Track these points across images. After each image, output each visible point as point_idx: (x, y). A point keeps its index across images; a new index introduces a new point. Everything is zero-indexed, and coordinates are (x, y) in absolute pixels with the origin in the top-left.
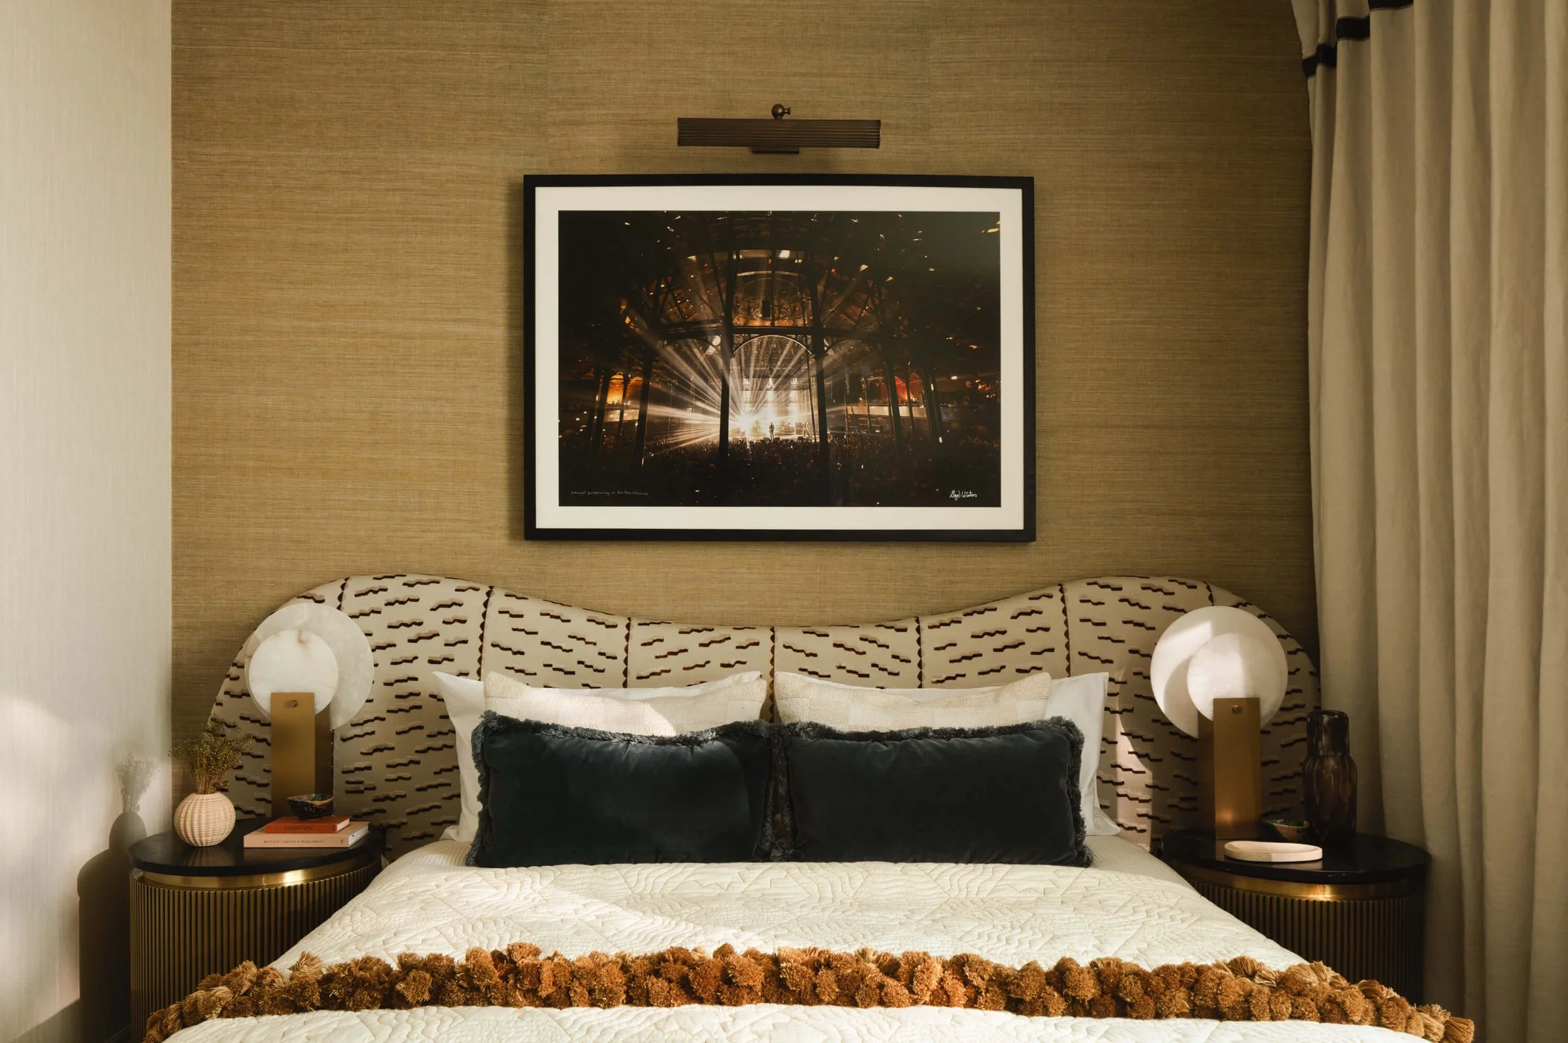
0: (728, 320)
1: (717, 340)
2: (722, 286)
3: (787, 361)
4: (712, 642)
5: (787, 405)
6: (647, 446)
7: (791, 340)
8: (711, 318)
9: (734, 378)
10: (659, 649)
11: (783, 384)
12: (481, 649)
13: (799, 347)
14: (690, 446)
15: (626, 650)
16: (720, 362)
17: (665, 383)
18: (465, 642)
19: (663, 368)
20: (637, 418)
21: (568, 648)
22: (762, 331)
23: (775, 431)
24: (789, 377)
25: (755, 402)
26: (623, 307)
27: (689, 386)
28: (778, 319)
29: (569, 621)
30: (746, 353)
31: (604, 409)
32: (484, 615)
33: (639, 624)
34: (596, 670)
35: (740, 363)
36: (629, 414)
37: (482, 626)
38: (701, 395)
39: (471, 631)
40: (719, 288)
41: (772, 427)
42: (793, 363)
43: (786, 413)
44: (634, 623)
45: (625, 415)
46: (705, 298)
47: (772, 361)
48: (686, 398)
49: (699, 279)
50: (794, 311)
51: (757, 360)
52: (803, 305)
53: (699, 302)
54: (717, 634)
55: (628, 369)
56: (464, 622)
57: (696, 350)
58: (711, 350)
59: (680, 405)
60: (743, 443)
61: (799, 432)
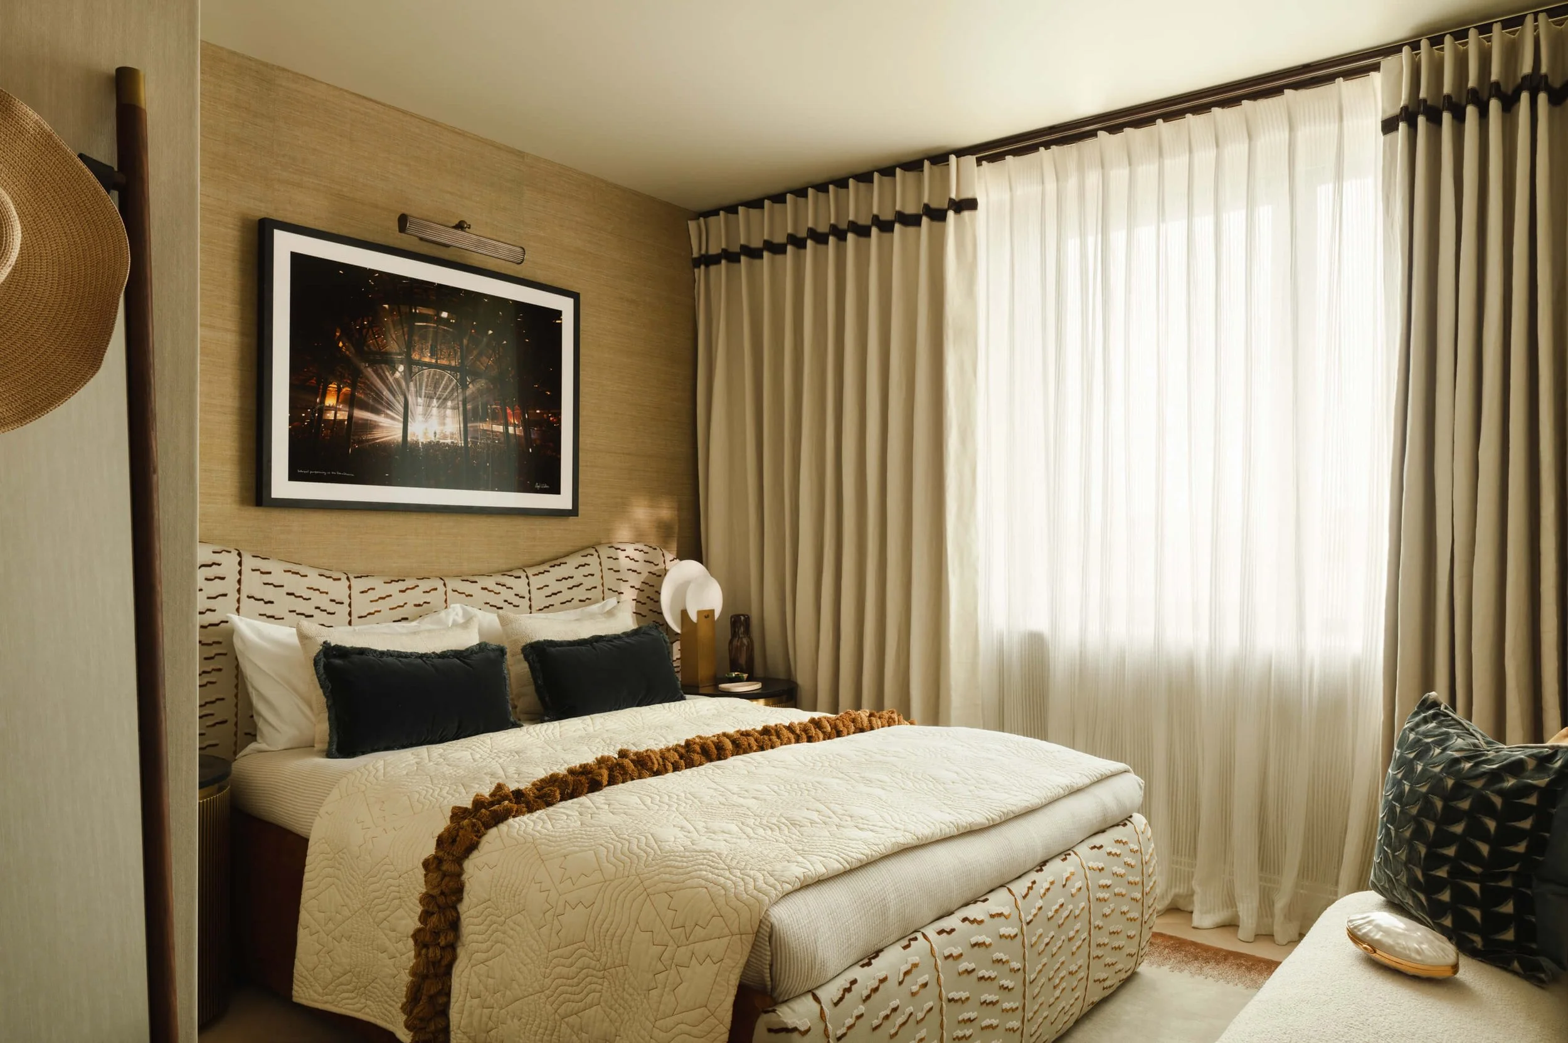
0: (409, 355)
1: (401, 368)
2: (406, 329)
3: (445, 388)
4: (408, 589)
5: (444, 419)
6: (354, 440)
7: (447, 375)
8: (398, 351)
9: (412, 396)
11: (442, 405)
12: (238, 601)
13: (452, 380)
14: (382, 442)
15: (350, 597)
16: (403, 384)
17: (366, 394)
18: (225, 595)
19: (364, 383)
20: (346, 418)
21: (307, 597)
22: (429, 365)
23: (437, 436)
24: (446, 399)
25: (425, 415)
26: (338, 334)
27: (382, 399)
28: (440, 358)
29: (306, 576)
30: (420, 379)
31: (323, 410)
32: (240, 572)
33: (355, 577)
34: (329, 613)
35: (416, 385)
36: (341, 415)
37: (239, 581)
38: (390, 406)
39: (230, 586)
40: (403, 331)
41: (435, 433)
42: (448, 391)
43: (444, 424)
44: (351, 577)
45: (338, 415)
46: (394, 336)
47: (436, 387)
48: (380, 407)
49: (390, 322)
50: (449, 355)
51: (427, 386)
52: (456, 354)
53: (390, 339)
54: (409, 583)
55: (341, 380)
56: (223, 578)
57: (387, 373)
58: (397, 375)
59: (376, 411)
60: (417, 443)
61: (451, 438)
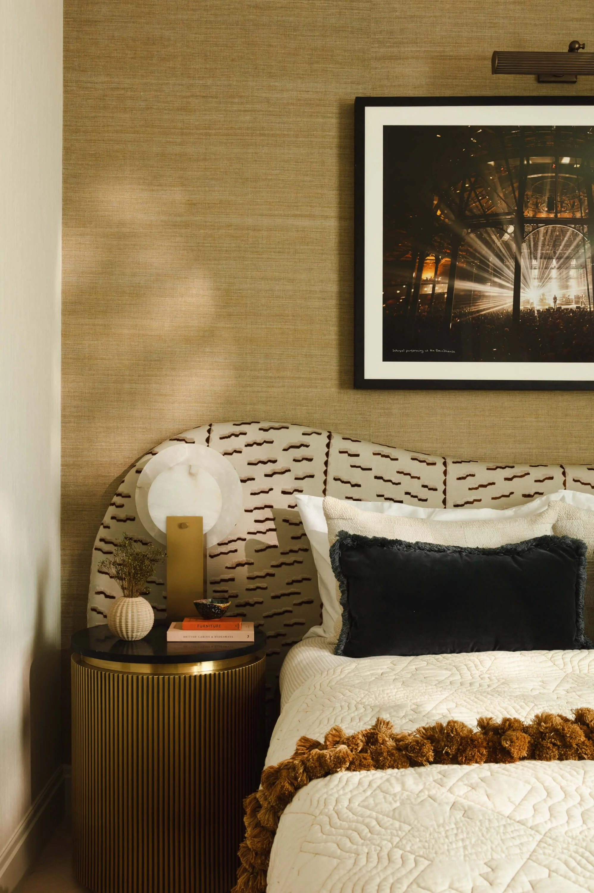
0: (520, 212)
1: (511, 229)
2: (516, 185)
3: (567, 246)
4: (515, 477)
5: (567, 281)
6: (454, 313)
7: (570, 229)
8: (507, 211)
9: (525, 258)
10: (471, 482)
11: (564, 265)
12: (325, 482)
13: (577, 235)
14: (489, 313)
15: (445, 483)
16: (514, 246)
17: (468, 263)
18: (312, 476)
19: (467, 251)
20: (446, 291)
21: (397, 482)
22: (547, 222)
23: (558, 302)
24: (569, 258)
25: (541, 279)
26: (435, 202)
27: (488, 266)
28: (561, 212)
29: (397, 459)
30: (534, 239)
31: (419, 283)
32: (327, 454)
33: (453, 462)
34: (420, 500)
35: (529, 247)
36: (441, 288)
37: (326, 463)
38: (498, 273)
39: (317, 467)
40: (513, 187)
41: (555, 299)
42: (572, 247)
43: (567, 287)
44: (449, 461)
45: (436, 288)
46: (501, 195)
47: (555, 245)
48: (486, 275)
49: (496, 180)
50: (573, 206)
51: (543, 245)
52: (581, 202)
53: (496, 198)
54: (518, 470)
55: (439, 251)
56: (310, 460)
57: (494, 237)
58: (506, 237)
59: (481, 280)
60: (532, 311)
61: (577, 302)
